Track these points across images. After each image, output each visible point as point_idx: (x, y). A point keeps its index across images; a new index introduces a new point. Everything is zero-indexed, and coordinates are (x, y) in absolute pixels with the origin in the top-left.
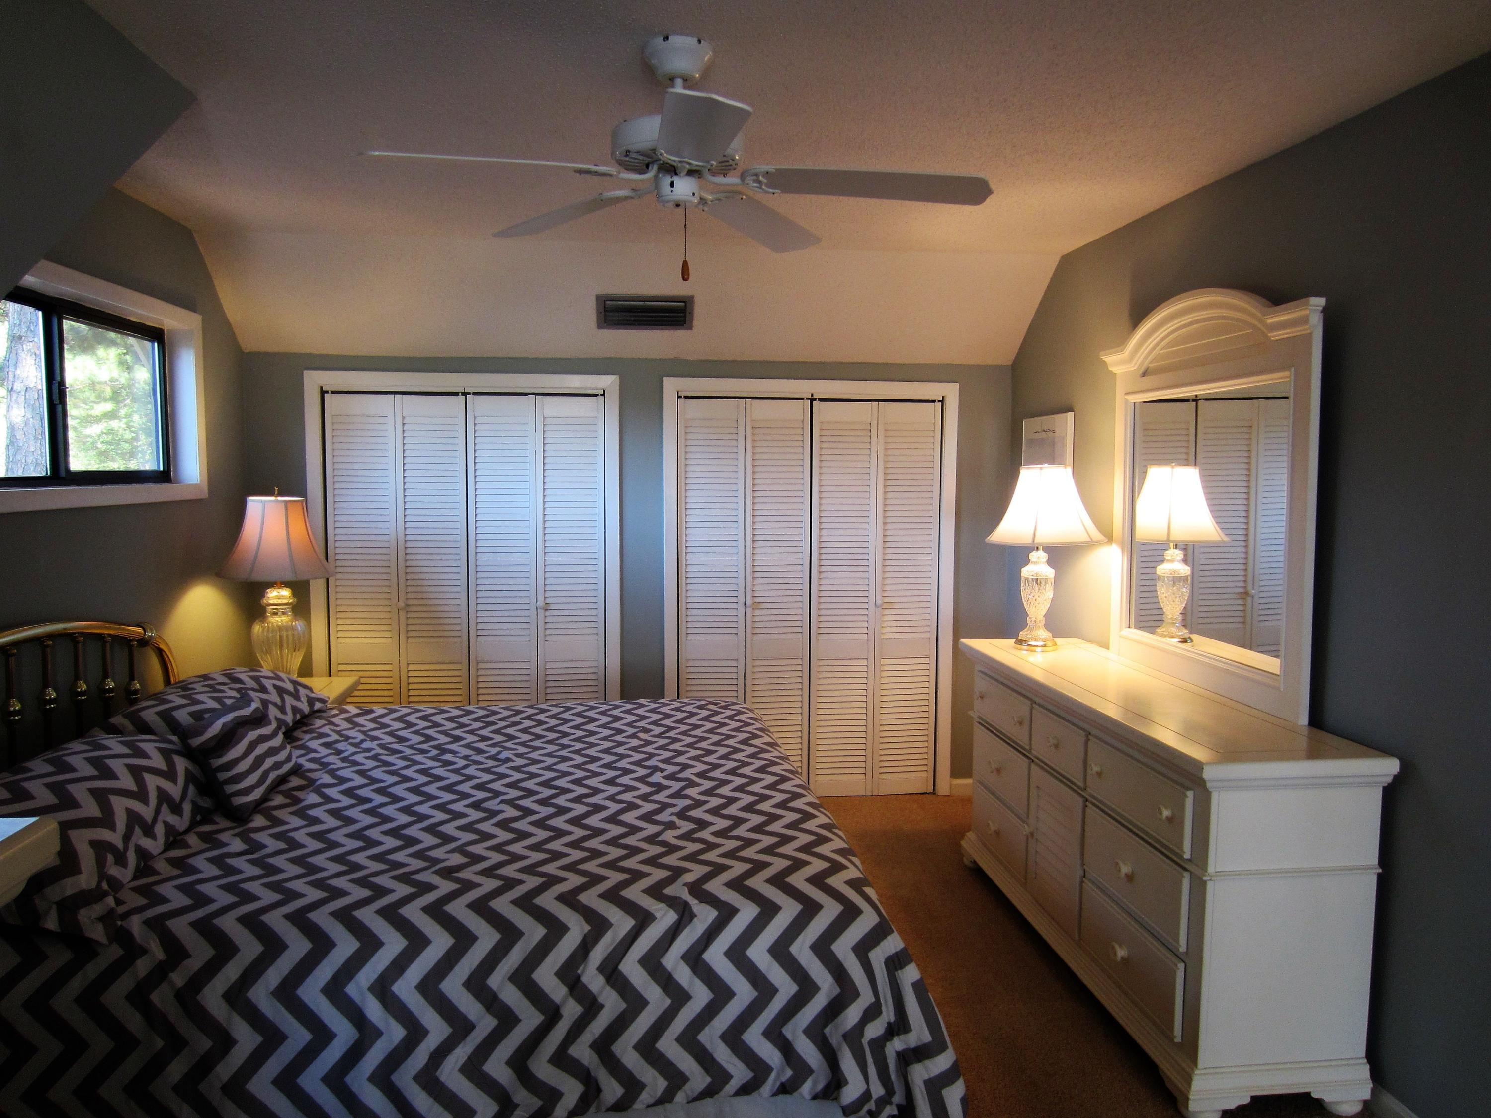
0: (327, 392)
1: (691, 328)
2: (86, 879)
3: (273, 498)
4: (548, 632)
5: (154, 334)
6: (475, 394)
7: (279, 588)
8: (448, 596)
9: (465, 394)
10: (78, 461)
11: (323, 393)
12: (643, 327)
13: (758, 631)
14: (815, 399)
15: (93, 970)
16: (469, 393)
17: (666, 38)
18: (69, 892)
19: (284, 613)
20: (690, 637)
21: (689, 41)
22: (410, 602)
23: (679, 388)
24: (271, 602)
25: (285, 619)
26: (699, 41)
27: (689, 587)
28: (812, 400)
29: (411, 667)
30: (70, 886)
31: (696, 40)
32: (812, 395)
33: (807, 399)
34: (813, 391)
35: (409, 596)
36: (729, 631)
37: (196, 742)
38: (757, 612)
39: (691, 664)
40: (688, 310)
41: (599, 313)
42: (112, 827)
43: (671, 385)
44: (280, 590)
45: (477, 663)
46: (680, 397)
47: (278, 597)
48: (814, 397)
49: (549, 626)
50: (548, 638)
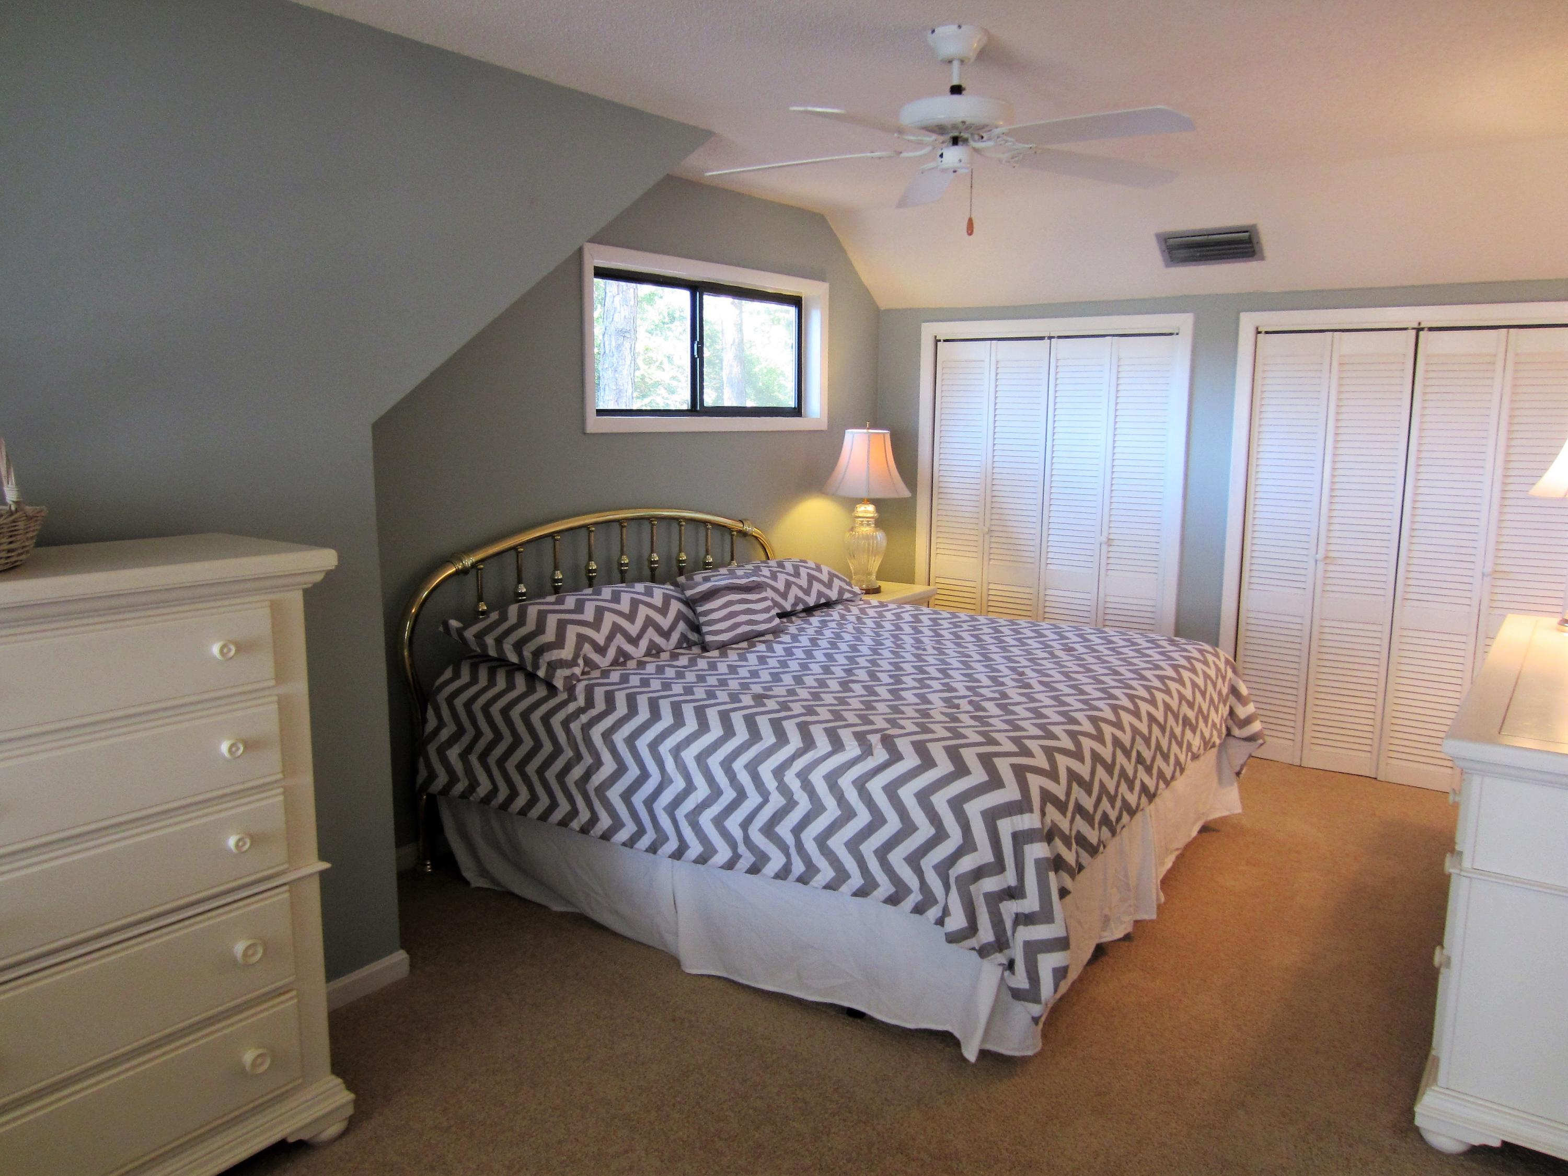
0: (940, 341)
1: (1262, 258)
2: (566, 653)
3: (865, 431)
4: (1110, 567)
5: (796, 302)
6: (1059, 337)
7: (866, 504)
8: (1025, 525)
9: (1050, 338)
10: (710, 399)
11: (937, 341)
12: (1213, 261)
13: (1328, 588)
14: (1422, 329)
15: (552, 703)
16: (1053, 337)
17: (933, 31)
18: (554, 658)
19: (868, 525)
20: (1253, 586)
21: (951, 29)
22: (993, 528)
23: (1257, 324)
24: (861, 515)
25: (868, 528)
26: (960, 27)
27: (1256, 534)
28: (1419, 330)
29: (991, 586)
30: (554, 655)
31: (955, 27)
32: (1419, 324)
33: (1413, 329)
34: (1419, 319)
35: (993, 523)
36: (1298, 585)
37: (689, 593)
38: (1330, 568)
39: (1251, 615)
40: (1255, 241)
41: (1163, 252)
42: (598, 630)
43: (1248, 322)
44: (866, 506)
45: (1046, 589)
46: (1260, 333)
47: (866, 512)
48: (1422, 326)
49: (1111, 561)
50: (1110, 572)
